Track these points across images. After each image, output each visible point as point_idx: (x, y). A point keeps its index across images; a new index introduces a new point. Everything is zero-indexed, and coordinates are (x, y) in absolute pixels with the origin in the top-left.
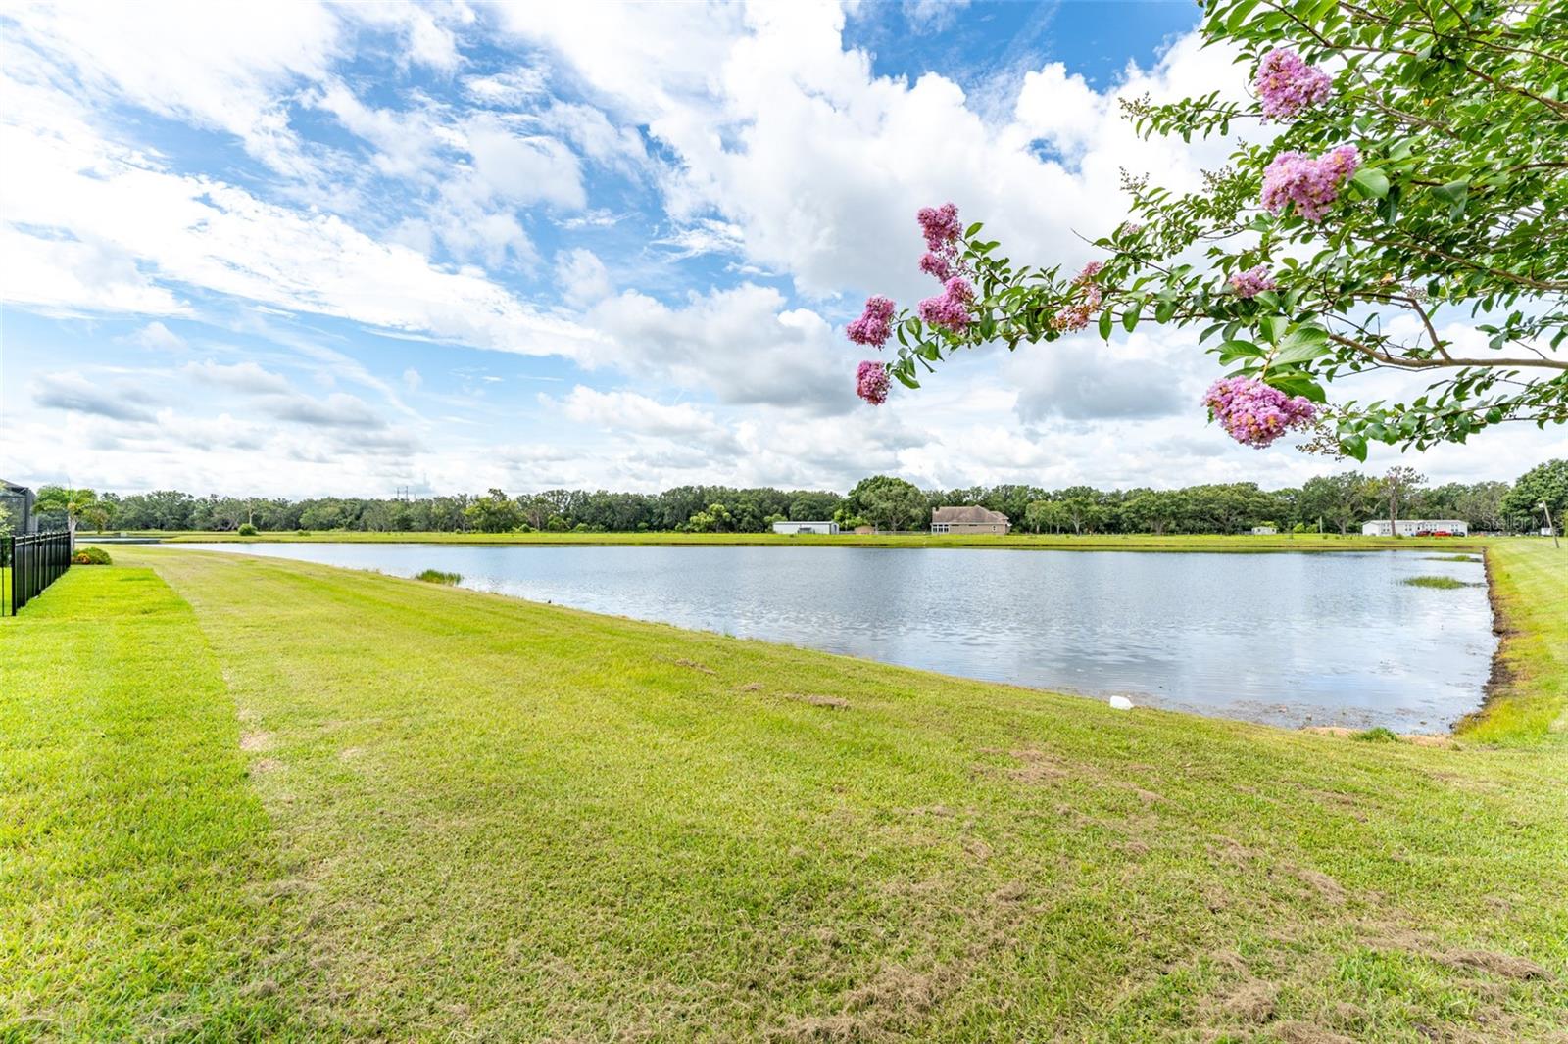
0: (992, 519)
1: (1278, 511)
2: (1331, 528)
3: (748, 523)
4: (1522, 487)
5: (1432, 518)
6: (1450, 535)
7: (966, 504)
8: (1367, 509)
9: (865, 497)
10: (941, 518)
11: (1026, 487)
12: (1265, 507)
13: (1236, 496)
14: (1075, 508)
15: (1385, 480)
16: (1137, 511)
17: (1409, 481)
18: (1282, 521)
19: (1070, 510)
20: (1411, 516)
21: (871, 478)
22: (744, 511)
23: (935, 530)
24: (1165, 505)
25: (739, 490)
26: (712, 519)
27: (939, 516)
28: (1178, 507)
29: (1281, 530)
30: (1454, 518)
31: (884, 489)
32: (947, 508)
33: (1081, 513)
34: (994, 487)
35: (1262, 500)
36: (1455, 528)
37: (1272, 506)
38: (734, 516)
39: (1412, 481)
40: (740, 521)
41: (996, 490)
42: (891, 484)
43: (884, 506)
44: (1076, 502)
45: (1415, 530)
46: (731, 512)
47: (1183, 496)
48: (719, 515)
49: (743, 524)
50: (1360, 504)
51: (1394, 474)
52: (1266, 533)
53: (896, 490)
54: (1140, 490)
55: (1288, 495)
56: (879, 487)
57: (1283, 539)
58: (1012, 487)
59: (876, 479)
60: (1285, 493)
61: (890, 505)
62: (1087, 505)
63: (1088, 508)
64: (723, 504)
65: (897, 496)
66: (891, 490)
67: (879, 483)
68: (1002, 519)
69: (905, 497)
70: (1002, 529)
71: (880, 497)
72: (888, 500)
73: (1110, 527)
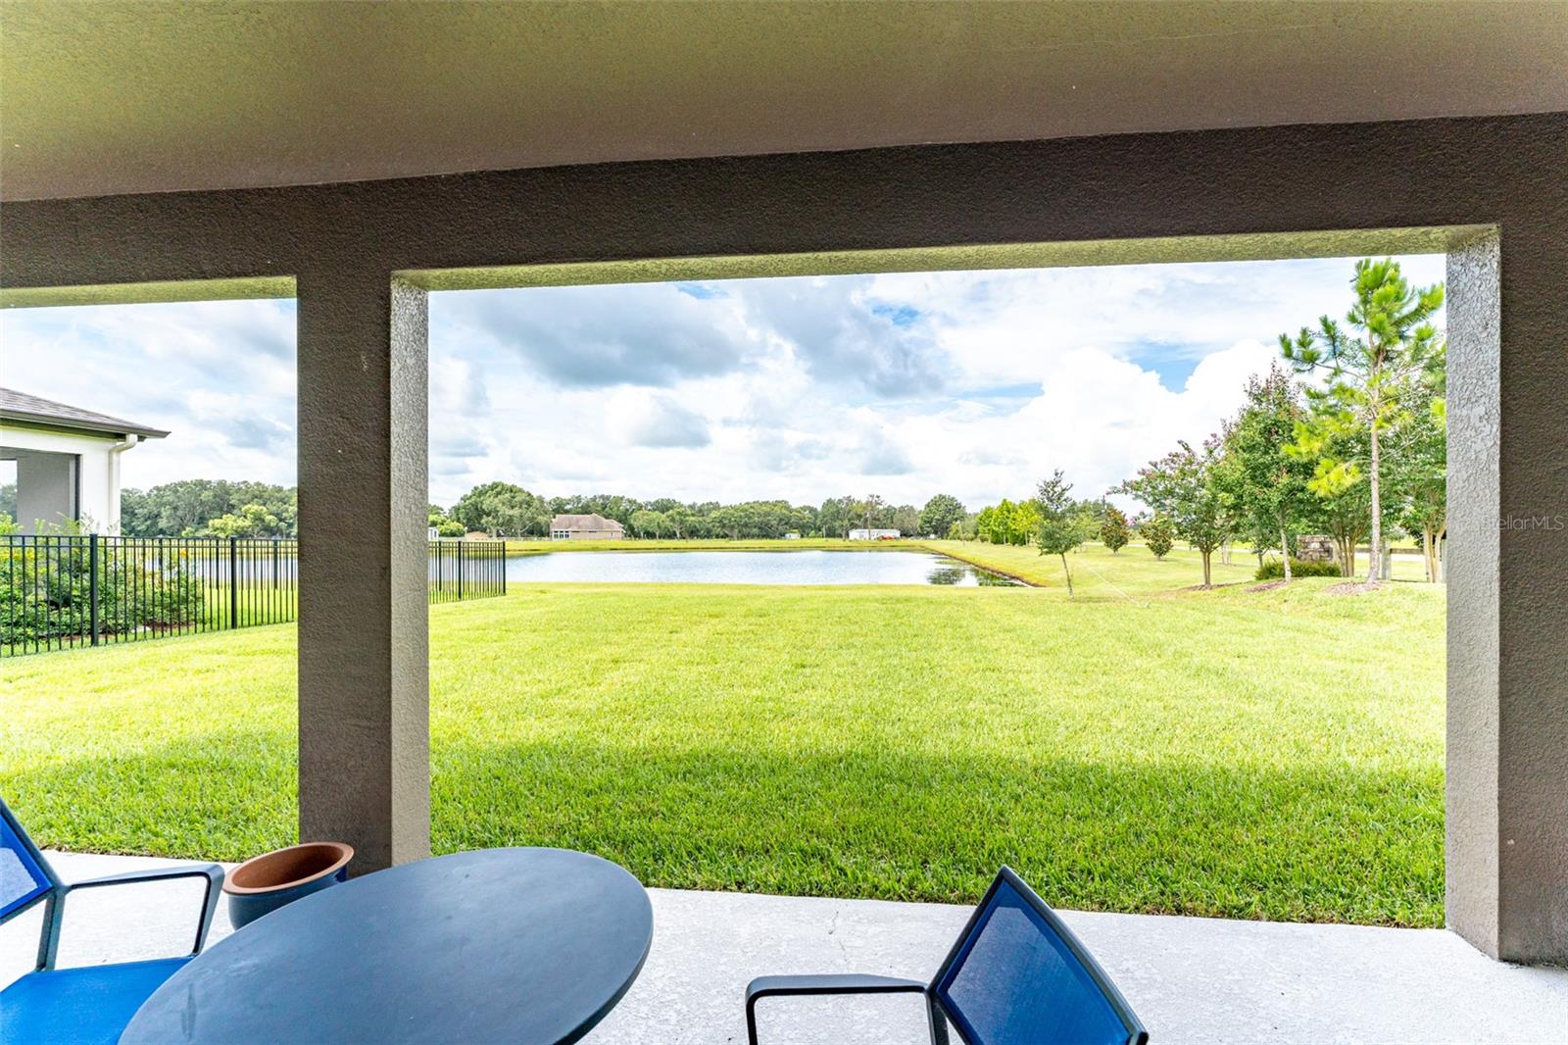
0: (609, 526)
2: (831, 534)
4: (927, 510)
5: (881, 528)
6: (891, 539)
7: (567, 512)
8: (857, 522)
9: (488, 503)
10: (559, 524)
11: (622, 498)
13: (784, 511)
14: (677, 518)
15: (867, 503)
16: (721, 521)
17: (877, 503)
18: (804, 529)
19: (673, 520)
21: (489, 483)
23: (556, 536)
24: (741, 517)
26: (248, 523)
27: (556, 523)
28: (750, 518)
29: (802, 536)
30: (892, 528)
31: (508, 495)
32: (561, 516)
33: (682, 522)
34: (592, 496)
36: (893, 534)
39: (879, 503)
41: (594, 499)
42: (511, 491)
43: (511, 512)
44: (679, 513)
46: (277, 515)
47: (752, 510)
48: (258, 518)
50: (853, 519)
51: (871, 499)
52: (794, 537)
53: (519, 498)
54: (711, 503)
56: (499, 493)
57: (807, 541)
58: (608, 498)
59: (494, 485)
60: (804, 508)
61: (516, 512)
62: (687, 515)
63: (687, 518)
64: (264, 505)
65: (521, 504)
66: (513, 497)
67: (499, 489)
68: (617, 526)
69: (529, 505)
70: (621, 535)
71: (504, 504)
72: (512, 507)
73: (693, 533)
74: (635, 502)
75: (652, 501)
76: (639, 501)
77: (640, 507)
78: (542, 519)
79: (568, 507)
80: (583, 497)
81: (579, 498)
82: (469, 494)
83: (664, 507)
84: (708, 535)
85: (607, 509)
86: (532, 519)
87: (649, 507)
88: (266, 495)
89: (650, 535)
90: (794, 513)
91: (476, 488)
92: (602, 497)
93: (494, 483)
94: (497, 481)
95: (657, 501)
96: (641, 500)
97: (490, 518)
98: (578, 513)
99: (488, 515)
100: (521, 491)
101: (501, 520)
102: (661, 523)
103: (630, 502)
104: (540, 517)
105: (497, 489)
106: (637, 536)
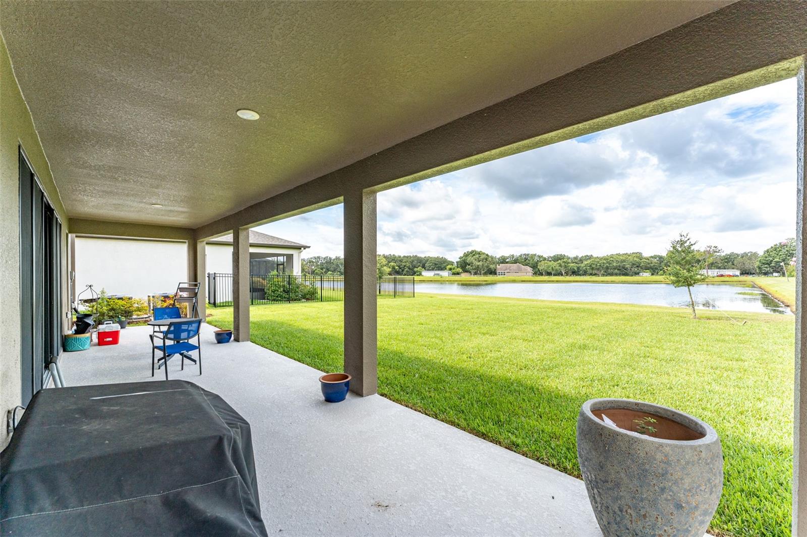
0: (526, 270)
1: (654, 266)
3: (407, 271)
4: (766, 255)
5: (722, 269)
6: (732, 276)
7: (507, 263)
9: (469, 259)
10: (501, 269)
11: (535, 255)
12: (649, 264)
13: (635, 259)
14: (563, 264)
15: (705, 252)
16: (591, 266)
17: (715, 252)
18: (654, 270)
19: (560, 266)
20: (713, 268)
21: (470, 251)
22: (405, 266)
23: (499, 275)
24: (604, 263)
25: (402, 256)
26: (391, 269)
27: (500, 268)
28: (610, 264)
29: (653, 274)
30: (733, 269)
31: (477, 256)
32: (503, 265)
33: (566, 267)
34: (520, 254)
35: (647, 261)
36: (734, 273)
37: (652, 263)
38: (400, 268)
39: (717, 252)
40: (403, 271)
41: (521, 256)
42: (479, 254)
43: (478, 264)
44: (564, 262)
45: (715, 274)
46: (399, 266)
47: (612, 259)
48: (393, 268)
49: (404, 272)
51: (708, 249)
52: (646, 275)
53: (483, 257)
54: (587, 256)
55: (656, 258)
56: (474, 255)
57: (655, 278)
58: (528, 255)
59: (472, 252)
60: (655, 257)
61: (480, 263)
62: (569, 263)
63: (569, 265)
64: (395, 263)
65: (483, 259)
66: (480, 257)
67: (474, 253)
68: (529, 269)
69: (486, 259)
70: (531, 274)
71: (476, 260)
72: (479, 261)
73: (574, 273)
74: (542, 256)
75: (552, 255)
76: (544, 256)
77: (545, 259)
78: (492, 266)
79: (508, 260)
80: (515, 255)
81: (513, 256)
82: (462, 256)
83: (557, 258)
84: (585, 273)
85: (527, 261)
86: (487, 267)
87: (550, 259)
88: (396, 259)
89: (549, 274)
90: (644, 260)
91: (465, 253)
92: (525, 254)
93: (472, 251)
94: (473, 249)
95: (555, 256)
96: (545, 256)
97: (470, 266)
98: (512, 263)
99: (469, 265)
100: (484, 254)
101: (474, 267)
102: (554, 267)
103: (539, 257)
104: (491, 266)
105: (473, 253)
106: (541, 274)
